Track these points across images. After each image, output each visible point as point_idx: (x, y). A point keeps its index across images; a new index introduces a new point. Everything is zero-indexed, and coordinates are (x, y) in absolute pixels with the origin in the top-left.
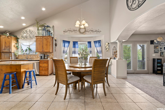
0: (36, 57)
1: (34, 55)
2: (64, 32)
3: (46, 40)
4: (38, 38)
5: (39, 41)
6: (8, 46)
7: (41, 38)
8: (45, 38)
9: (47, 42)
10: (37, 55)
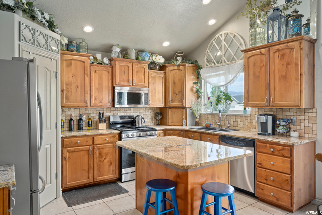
0: (246, 124)
1: (241, 116)
4: (250, 57)
5: (254, 66)
6: (179, 92)
7: (261, 54)
8: (278, 51)
9: (285, 64)
10: (249, 118)
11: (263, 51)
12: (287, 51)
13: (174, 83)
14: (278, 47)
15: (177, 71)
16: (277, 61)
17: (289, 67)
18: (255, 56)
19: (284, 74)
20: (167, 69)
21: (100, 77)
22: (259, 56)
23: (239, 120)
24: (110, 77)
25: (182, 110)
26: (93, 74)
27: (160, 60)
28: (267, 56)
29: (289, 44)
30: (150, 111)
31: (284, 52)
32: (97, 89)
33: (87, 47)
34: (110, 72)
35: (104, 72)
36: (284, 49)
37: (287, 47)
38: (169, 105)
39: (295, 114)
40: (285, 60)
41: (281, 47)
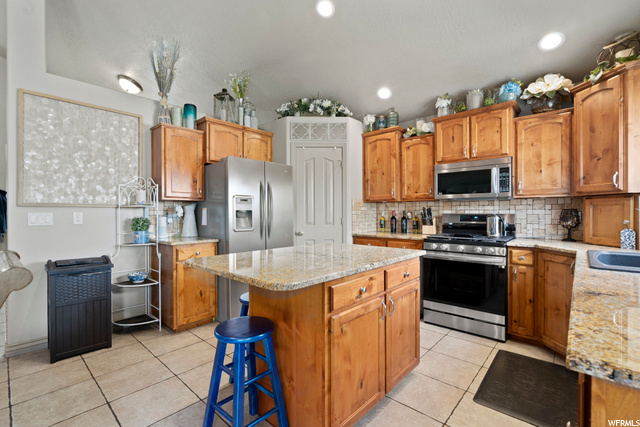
6: (606, 151)
13: (592, 130)
15: (600, 95)
21: (416, 156)
24: (431, 151)
26: (405, 153)
27: (553, 83)
30: (548, 207)
32: (412, 173)
33: (398, 117)
34: (431, 143)
35: (422, 146)
38: (578, 190)
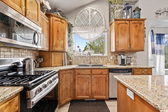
0: (105, 61)
1: (101, 57)
2: (157, 14)
3: (136, 26)
4: (119, 24)
5: (121, 29)
7: (126, 23)
8: (134, 24)
9: (137, 30)
10: (106, 58)
11: (127, 22)
12: (138, 24)
13: (58, 31)
14: (135, 21)
15: (60, 22)
16: (134, 28)
17: (139, 32)
18: (122, 24)
19: (137, 35)
20: (51, 18)
22: (124, 24)
23: (100, 59)
25: (62, 53)
28: (129, 25)
29: (139, 21)
31: (137, 24)
36: (137, 23)
37: (138, 22)
39: (129, 55)
40: (137, 28)
41: (136, 22)
